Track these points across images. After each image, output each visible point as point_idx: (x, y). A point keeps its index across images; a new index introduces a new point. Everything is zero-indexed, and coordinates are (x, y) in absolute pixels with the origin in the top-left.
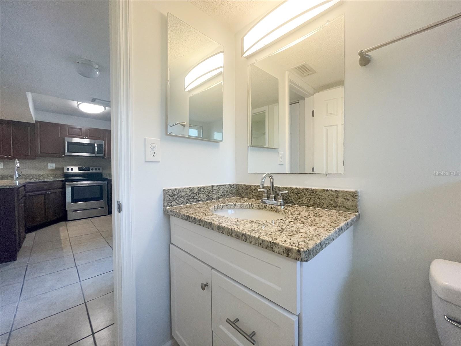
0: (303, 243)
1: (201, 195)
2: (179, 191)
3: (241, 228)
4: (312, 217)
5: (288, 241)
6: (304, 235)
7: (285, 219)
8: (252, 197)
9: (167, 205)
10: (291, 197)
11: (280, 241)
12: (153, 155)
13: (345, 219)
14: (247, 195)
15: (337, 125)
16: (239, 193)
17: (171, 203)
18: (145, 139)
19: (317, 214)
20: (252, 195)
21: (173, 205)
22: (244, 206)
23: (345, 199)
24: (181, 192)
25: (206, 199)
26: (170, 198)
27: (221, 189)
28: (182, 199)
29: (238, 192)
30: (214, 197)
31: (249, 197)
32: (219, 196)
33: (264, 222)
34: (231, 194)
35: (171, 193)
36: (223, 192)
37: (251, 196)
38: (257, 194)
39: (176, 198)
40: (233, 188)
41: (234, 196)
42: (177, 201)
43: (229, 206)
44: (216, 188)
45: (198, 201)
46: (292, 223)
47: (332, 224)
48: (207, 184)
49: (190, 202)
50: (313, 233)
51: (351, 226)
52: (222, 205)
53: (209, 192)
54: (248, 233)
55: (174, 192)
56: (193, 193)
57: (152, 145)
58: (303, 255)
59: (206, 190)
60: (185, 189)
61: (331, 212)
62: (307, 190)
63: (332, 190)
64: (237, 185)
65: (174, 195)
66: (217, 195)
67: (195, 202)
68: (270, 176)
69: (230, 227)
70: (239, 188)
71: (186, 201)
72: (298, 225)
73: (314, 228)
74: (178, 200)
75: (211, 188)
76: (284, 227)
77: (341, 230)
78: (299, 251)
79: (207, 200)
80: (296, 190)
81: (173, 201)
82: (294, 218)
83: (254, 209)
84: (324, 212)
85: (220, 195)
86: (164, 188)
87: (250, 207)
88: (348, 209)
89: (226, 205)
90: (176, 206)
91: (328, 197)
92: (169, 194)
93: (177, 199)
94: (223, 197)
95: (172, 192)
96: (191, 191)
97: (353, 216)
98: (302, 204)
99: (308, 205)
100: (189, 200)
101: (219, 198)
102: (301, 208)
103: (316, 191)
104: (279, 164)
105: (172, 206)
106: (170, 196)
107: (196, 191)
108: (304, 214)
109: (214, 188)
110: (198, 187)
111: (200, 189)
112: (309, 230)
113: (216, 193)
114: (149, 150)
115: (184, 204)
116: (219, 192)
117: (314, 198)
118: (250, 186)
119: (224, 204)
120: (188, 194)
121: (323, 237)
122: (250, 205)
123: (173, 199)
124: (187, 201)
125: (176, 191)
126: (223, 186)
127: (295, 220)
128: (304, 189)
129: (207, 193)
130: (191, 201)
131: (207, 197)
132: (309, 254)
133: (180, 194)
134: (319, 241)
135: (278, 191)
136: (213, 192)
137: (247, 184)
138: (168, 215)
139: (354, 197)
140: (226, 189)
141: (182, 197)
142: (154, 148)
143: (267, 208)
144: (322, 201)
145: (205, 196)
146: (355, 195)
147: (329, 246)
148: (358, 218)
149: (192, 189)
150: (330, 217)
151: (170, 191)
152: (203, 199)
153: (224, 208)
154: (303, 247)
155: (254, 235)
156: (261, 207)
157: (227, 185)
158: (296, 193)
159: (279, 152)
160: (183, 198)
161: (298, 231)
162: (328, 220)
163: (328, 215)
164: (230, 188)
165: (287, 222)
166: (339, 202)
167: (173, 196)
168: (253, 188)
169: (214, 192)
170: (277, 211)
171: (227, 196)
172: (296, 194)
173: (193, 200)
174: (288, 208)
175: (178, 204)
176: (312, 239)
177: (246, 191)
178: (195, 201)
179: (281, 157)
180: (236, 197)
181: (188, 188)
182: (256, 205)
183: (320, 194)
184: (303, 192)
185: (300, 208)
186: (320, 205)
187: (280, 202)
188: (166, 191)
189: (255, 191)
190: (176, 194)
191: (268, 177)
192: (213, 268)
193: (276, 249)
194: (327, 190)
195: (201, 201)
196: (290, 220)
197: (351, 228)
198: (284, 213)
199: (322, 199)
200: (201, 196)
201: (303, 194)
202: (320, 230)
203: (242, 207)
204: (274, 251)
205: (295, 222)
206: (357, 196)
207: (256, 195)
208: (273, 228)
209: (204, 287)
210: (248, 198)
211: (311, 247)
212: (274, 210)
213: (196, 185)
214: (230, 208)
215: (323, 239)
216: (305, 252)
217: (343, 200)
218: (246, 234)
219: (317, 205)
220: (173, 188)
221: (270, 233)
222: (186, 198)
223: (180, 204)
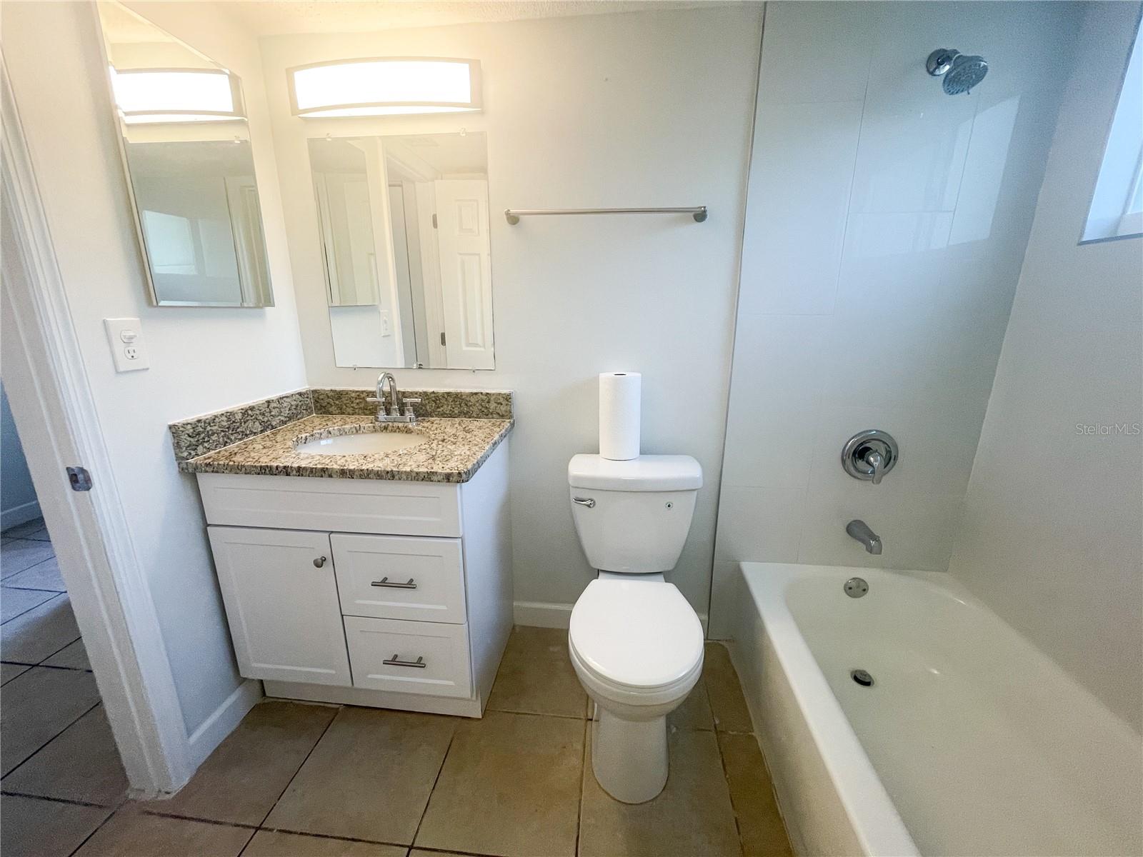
0: (462, 466)
1: (250, 424)
2: (205, 422)
3: (381, 465)
4: (461, 434)
5: (446, 467)
6: (460, 458)
7: (430, 443)
8: (351, 412)
9: (187, 455)
10: (425, 405)
11: (438, 468)
12: (133, 357)
13: (498, 430)
14: (341, 409)
15: (479, 255)
16: (321, 406)
17: (196, 449)
18: (104, 322)
19: (467, 429)
20: (353, 407)
21: (199, 453)
22: (346, 430)
23: (498, 404)
24: (209, 424)
25: (260, 430)
26: (192, 440)
27: (285, 404)
28: (215, 437)
29: (318, 405)
30: (274, 423)
31: (346, 413)
32: (282, 418)
33: (405, 452)
34: (304, 411)
35: (192, 430)
36: (290, 410)
37: (350, 410)
38: (362, 405)
39: (204, 438)
40: (307, 398)
41: (311, 413)
42: (206, 445)
43: (317, 435)
44: (275, 405)
45: (247, 435)
46: (440, 446)
47: (486, 439)
48: (256, 398)
49: (231, 440)
50: (468, 453)
51: (505, 436)
52: (304, 436)
53: (264, 414)
54: (395, 469)
55: (197, 426)
56: (234, 422)
57: (123, 334)
58: (464, 476)
59: (258, 412)
60: (216, 416)
61: (483, 422)
62: (448, 394)
63: (482, 393)
64: (314, 392)
65: (199, 434)
66: (280, 417)
67: (240, 439)
68: (391, 377)
69: (364, 467)
70: (321, 397)
71: (223, 440)
72: (449, 447)
73: (467, 447)
74: (207, 442)
75: (266, 405)
76: (434, 454)
77: (495, 444)
78: (459, 473)
79: (262, 431)
80: (433, 395)
81: (198, 446)
82: (440, 438)
83: (365, 433)
84: (474, 424)
85: (285, 417)
86: (171, 423)
87: (356, 431)
88: (502, 416)
89: (312, 435)
90: (205, 453)
91: (477, 402)
92: (187, 432)
93: (206, 440)
94: (290, 419)
95: (193, 428)
96: (229, 419)
97: (507, 424)
98: (443, 415)
99: (452, 416)
100: (228, 438)
101: (284, 423)
102: (445, 422)
103: (461, 396)
104: (383, 335)
105: (197, 455)
106: (190, 436)
107: (239, 416)
108: (450, 431)
109: (272, 405)
110: (242, 409)
111: (245, 412)
112: (463, 450)
113: (277, 414)
114: (119, 348)
115: (220, 447)
116: (282, 410)
117: (460, 404)
118: (347, 393)
119: (308, 434)
120: (224, 427)
121: (479, 455)
122: (358, 428)
123: (198, 440)
124: (226, 440)
125: (200, 425)
126: (287, 397)
127: (443, 441)
128: (443, 393)
129: (260, 417)
130: (233, 438)
131: (261, 424)
132: (469, 474)
133: (209, 428)
134: (476, 461)
135: (405, 400)
136: (270, 412)
137: (338, 388)
138: (190, 474)
139: (508, 401)
140: (294, 403)
141: (213, 434)
142: (129, 341)
143: (390, 428)
144: (471, 408)
145: (257, 423)
146: (508, 398)
147: (485, 464)
148: (513, 425)
149: (229, 415)
150: (483, 430)
151: (189, 427)
152: (254, 431)
153: (308, 440)
154: (462, 468)
155: (404, 470)
156: (378, 428)
157: (295, 395)
158: (433, 399)
159: (381, 311)
160: (216, 435)
161: (452, 454)
162: (480, 434)
163: (480, 428)
164: (301, 399)
165: (434, 445)
166: (492, 407)
167: (197, 435)
168: (353, 395)
169: (273, 413)
170: (409, 431)
171: (298, 417)
172: (434, 401)
173: (236, 435)
174: (426, 425)
175: (209, 449)
176: (469, 460)
177: (337, 402)
178: (240, 437)
179: (385, 322)
180: (314, 415)
181: (223, 414)
182: (369, 427)
183: (468, 399)
184: (443, 397)
185: (442, 422)
186: (467, 415)
187: (409, 415)
188: (181, 429)
189: (358, 401)
190: (201, 430)
191: (386, 379)
192: (332, 532)
193: (435, 478)
194: (476, 394)
195: (251, 434)
196: (436, 441)
197: (505, 440)
198: (420, 433)
199: (471, 406)
200: (250, 426)
201: (443, 401)
202: (475, 449)
203: (342, 433)
204: (432, 481)
205: (444, 444)
206: (510, 398)
207: (360, 408)
208: (422, 457)
209: (319, 564)
210: (343, 413)
211: (470, 467)
212: (403, 431)
213: (236, 403)
214: (320, 438)
215: (479, 457)
216: (465, 473)
217: (496, 405)
218: (392, 471)
219: (464, 414)
220: (192, 417)
221: (422, 464)
222: (223, 434)
223: (213, 447)
